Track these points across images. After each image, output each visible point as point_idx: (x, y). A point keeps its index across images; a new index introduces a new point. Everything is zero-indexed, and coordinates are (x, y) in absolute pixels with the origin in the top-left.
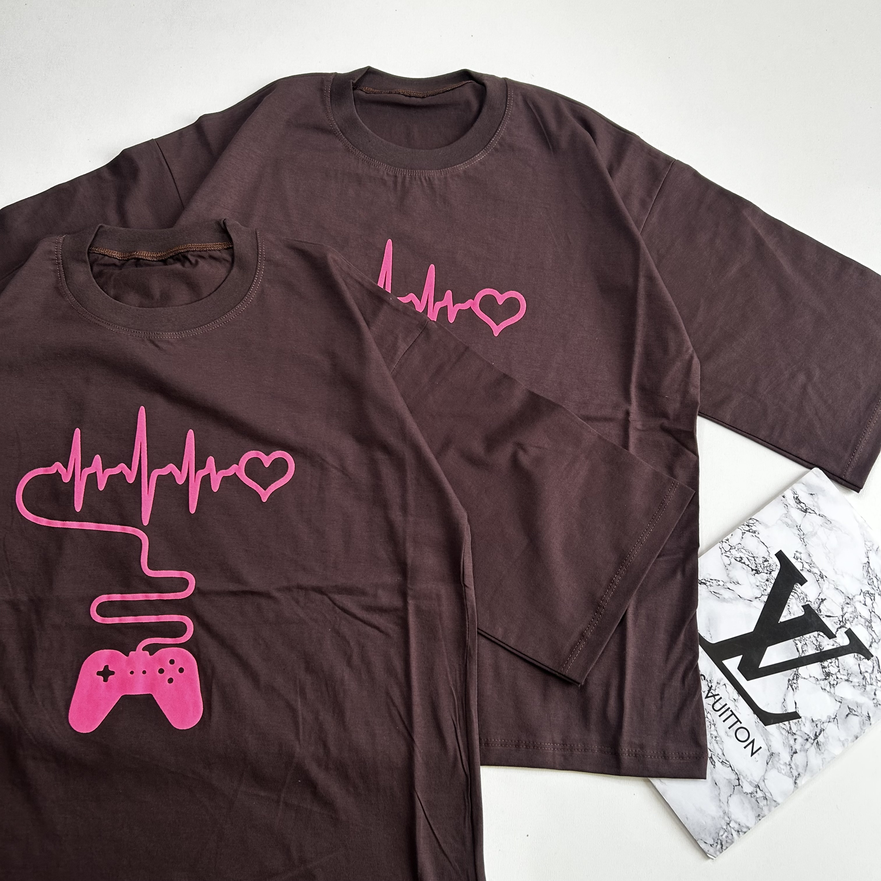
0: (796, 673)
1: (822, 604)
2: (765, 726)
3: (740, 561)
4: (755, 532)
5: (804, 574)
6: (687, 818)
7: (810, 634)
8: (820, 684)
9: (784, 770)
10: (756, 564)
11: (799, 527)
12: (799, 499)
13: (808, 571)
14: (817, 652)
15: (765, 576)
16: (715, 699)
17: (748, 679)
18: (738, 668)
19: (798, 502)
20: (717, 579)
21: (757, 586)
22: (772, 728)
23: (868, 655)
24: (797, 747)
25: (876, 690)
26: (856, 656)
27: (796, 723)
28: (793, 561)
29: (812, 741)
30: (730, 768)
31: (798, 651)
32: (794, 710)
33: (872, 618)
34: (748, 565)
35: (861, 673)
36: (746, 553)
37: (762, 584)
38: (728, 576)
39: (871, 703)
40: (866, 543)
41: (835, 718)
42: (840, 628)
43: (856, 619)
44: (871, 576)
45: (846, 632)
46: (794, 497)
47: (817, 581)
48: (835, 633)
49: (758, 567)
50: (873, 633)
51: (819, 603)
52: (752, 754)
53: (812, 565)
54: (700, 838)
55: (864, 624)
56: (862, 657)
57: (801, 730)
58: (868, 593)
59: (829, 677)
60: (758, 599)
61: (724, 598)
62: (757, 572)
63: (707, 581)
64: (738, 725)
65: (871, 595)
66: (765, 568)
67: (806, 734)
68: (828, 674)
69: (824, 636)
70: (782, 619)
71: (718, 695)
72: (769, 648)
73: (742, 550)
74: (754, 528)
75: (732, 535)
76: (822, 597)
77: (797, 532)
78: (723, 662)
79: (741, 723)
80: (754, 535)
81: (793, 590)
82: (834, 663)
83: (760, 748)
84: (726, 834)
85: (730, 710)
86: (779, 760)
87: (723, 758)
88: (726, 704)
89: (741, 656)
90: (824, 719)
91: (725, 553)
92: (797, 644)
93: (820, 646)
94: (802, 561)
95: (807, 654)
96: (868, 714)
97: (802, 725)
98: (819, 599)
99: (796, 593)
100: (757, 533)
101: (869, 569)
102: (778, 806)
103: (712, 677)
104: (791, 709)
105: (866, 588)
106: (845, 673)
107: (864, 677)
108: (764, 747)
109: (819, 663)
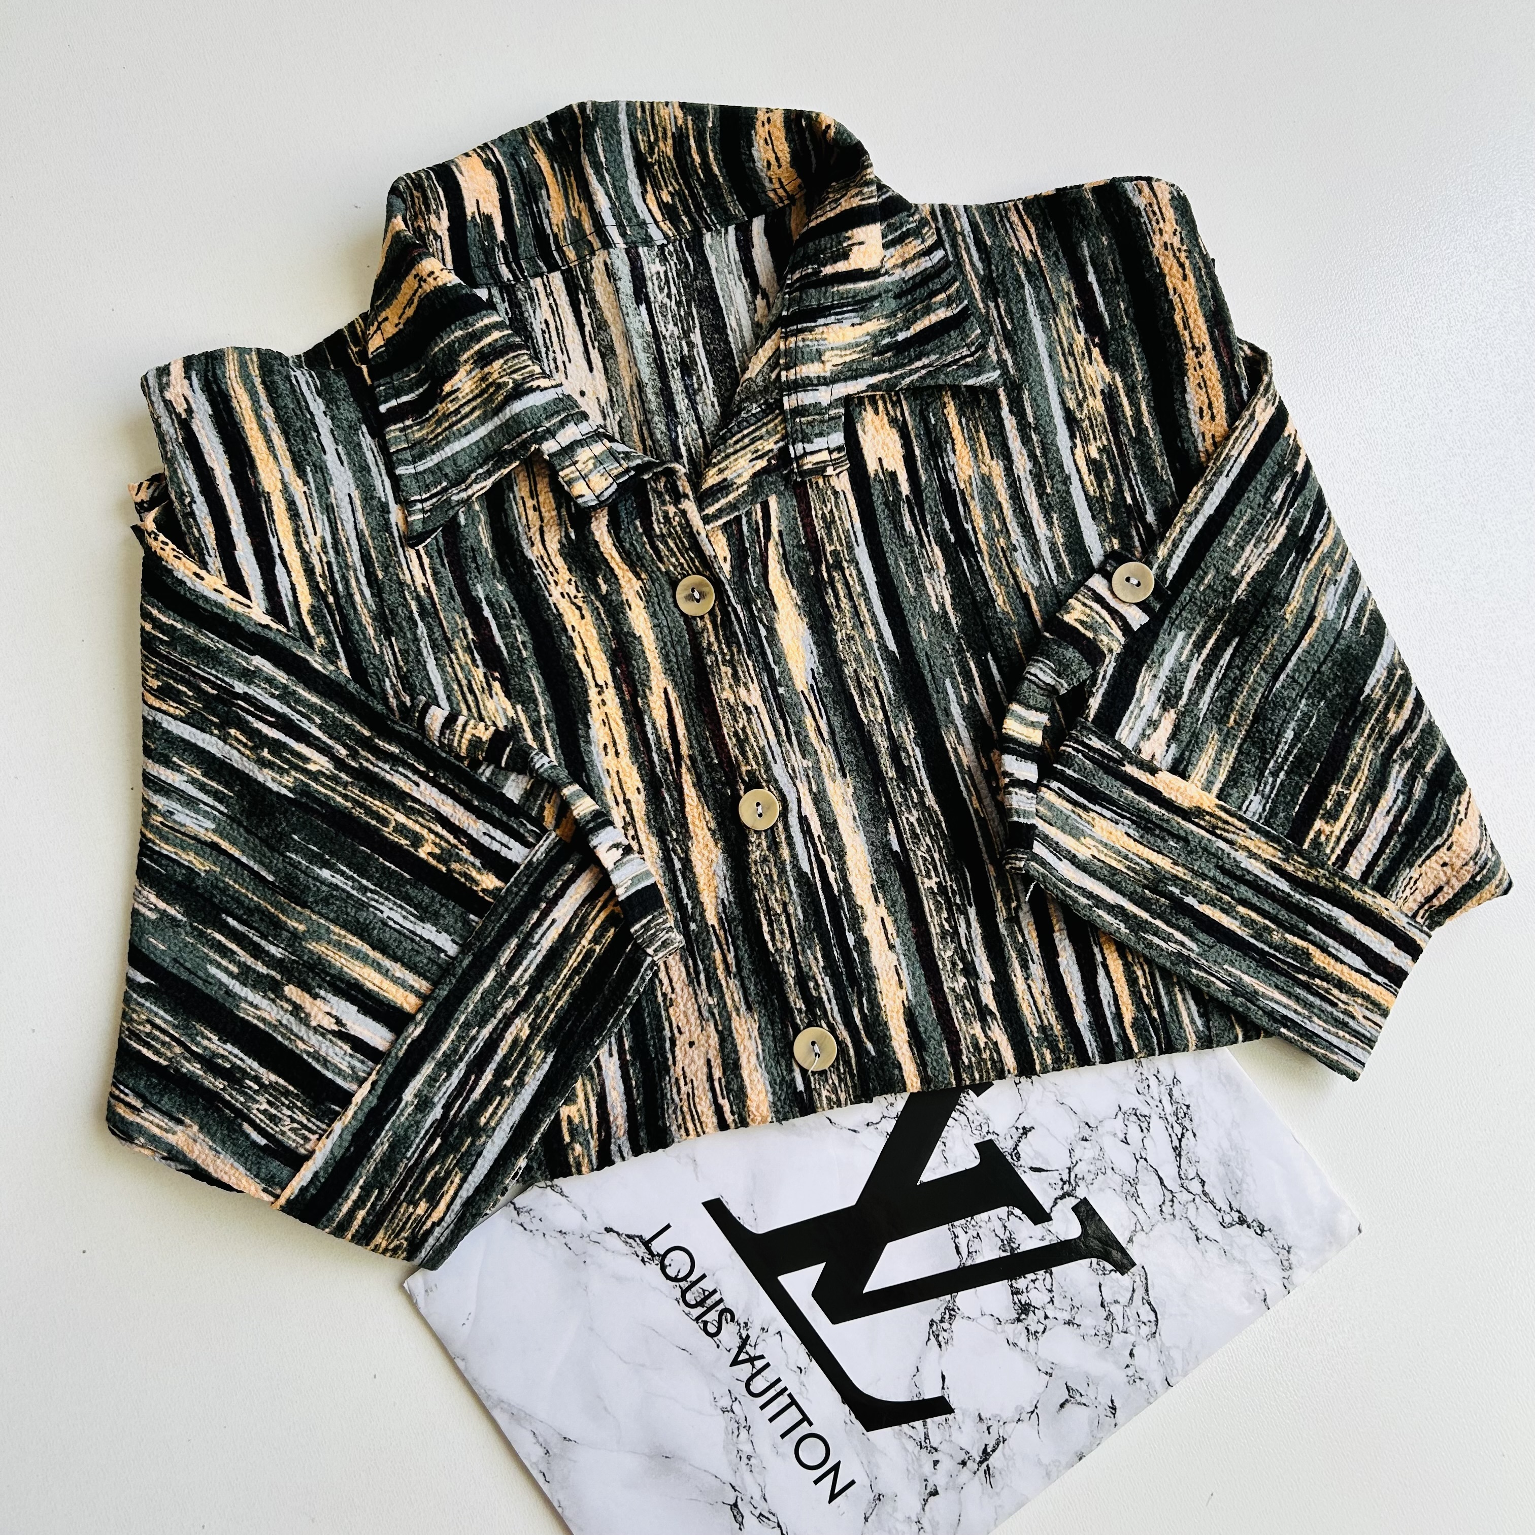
0: (951, 1305)
1: (1023, 1141)
2: (869, 1428)
7: (993, 1213)
8: (1004, 1331)
14: (1004, 1254)
16: (754, 1366)
17: (834, 1320)
18: (815, 1294)
22: (885, 1436)
23: (1124, 1264)
24: (939, 1479)
25: (1134, 1345)
26: (1095, 1265)
27: (941, 1424)
29: (976, 1466)
30: (778, 1530)
31: (958, 1253)
32: (938, 1394)
33: (1139, 1175)
35: (1102, 1305)
39: (1121, 1376)
41: (1032, 1412)
42: (1062, 1197)
43: (1101, 1176)
44: (1146, 1075)
45: (1075, 1209)
47: (1017, 1085)
48: (1048, 1211)
50: (1138, 1210)
51: (1015, 1138)
52: (833, 1497)
55: (1118, 1189)
56: (1109, 1267)
57: (951, 1441)
58: (1135, 1115)
59: (1027, 1315)
60: (872, 1128)
64: (804, 1429)
65: (1143, 1119)
67: (962, 1449)
68: (1025, 1309)
69: (1023, 1216)
70: (927, 1176)
71: (762, 1357)
72: (889, 1245)
76: (1025, 1122)
78: (780, 1278)
79: (810, 1424)
81: (958, 1107)
82: (1041, 1281)
83: (853, 1482)
85: (788, 1392)
86: (895, 1510)
87: (763, 1508)
88: (779, 1380)
89: (823, 1265)
90: (1009, 1413)
92: (957, 1237)
93: (1011, 1240)
95: (979, 1260)
96: (1112, 1401)
97: (955, 1429)
98: (1017, 1128)
99: (963, 1113)
103: (750, 1315)
104: (931, 1392)
105: (1132, 1101)
106: (1066, 1304)
107: (1110, 1314)
108: (862, 1481)
109: (1005, 1283)
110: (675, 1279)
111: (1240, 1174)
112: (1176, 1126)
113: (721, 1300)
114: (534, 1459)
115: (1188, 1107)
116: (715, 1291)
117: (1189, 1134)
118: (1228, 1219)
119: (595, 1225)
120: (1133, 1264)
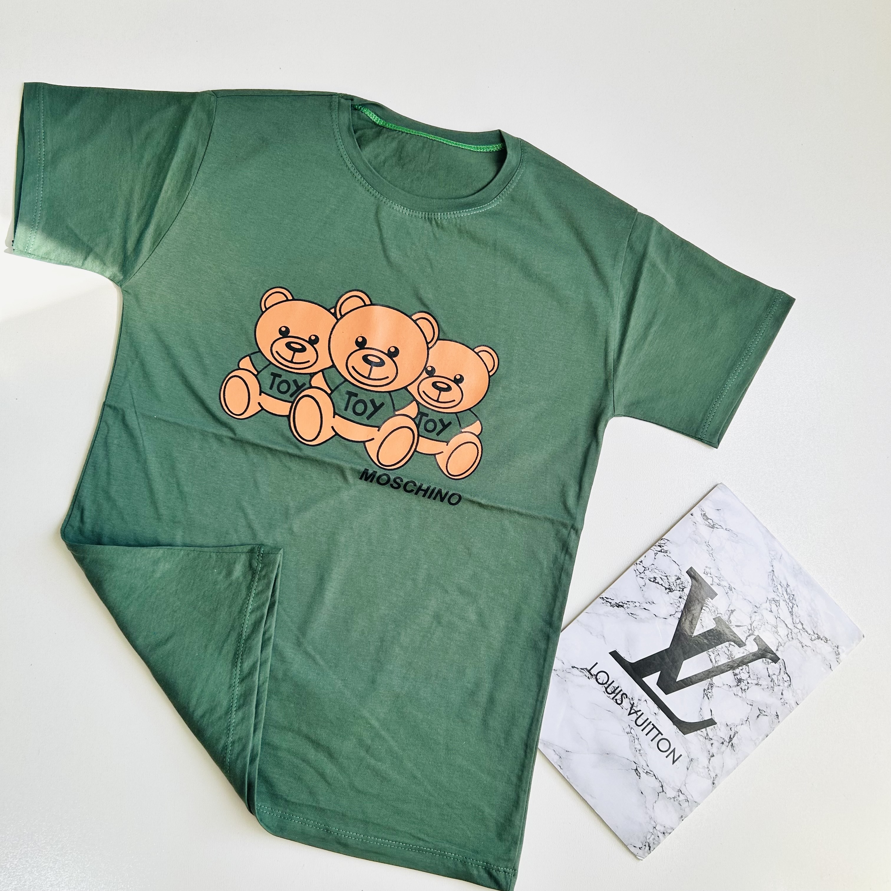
0: (711, 682)
1: (732, 615)
3: (654, 581)
4: (666, 552)
5: (715, 588)
6: (617, 827)
7: (722, 645)
8: (732, 690)
9: (702, 773)
10: (669, 583)
11: (707, 543)
12: (706, 516)
13: (718, 584)
14: (729, 661)
15: (677, 593)
16: (637, 715)
17: (667, 693)
18: (658, 684)
19: (705, 518)
20: (634, 601)
21: (671, 604)
22: (691, 736)
23: (775, 660)
24: (714, 750)
25: (783, 690)
26: (764, 661)
27: (712, 729)
28: (703, 576)
29: (728, 744)
30: (654, 777)
31: (712, 662)
32: (710, 718)
33: (778, 624)
34: (661, 585)
35: (769, 676)
36: (659, 573)
37: (675, 601)
38: (643, 597)
39: (779, 703)
40: (771, 552)
41: (747, 721)
42: (749, 636)
43: (763, 626)
44: (776, 584)
45: (755, 639)
46: (701, 514)
47: (727, 593)
48: (744, 642)
49: (671, 586)
50: (779, 638)
51: (729, 615)
52: (674, 762)
53: (721, 579)
54: (630, 843)
55: (770, 630)
56: (770, 661)
57: (717, 735)
58: (774, 600)
59: (741, 683)
60: (672, 616)
61: (641, 619)
62: (671, 590)
63: (624, 603)
64: (660, 737)
65: (777, 602)
66: (678, 586)
67: (721, 738)
68: (740, 681)
69: (735, 645)
70: (696, 633)
71: (640, 711)
72: (684, 662)
73: (656, 570)
74: (665, 548)
75: (645, 557)
76: (732, 608)
77: (706, 548)
78: (643, 679)
79: (662, 735)
80: (665, 554)
81: (705, 605)
82: (745, 669)
83: (681, 755)
84: (653, 837)
85: (651, 723)
86: (698, 764)
87: (647, 769)
88: (648, 719)
89: (660, 672)
90: (738, 722)
91: (640, 574)
92: (710, 655)
93: (731, 655)
94: (712, 576)
95: (720, 664)
96: (777, 713)
97: (718, 730)
98: (729, 611)
99: (706, 607)
100: (668, 552)
101: (774, 577)
102: (699, 806)
103: (634, 695)
104: (707, 717)
105: (772, 595)
106: (755, 677)
107: (772, 679)
108: (684, 754)
109: (731, 671)
110: (602, 684)
111: (816, 619)
112: (789, 603)
113: (621, 690)
114: (555, 761)
115: (793, 595)
116: (618, 687)
117: (795, 606)
118: (813, 638)
119: (568, 666)
120: (779, 659)
